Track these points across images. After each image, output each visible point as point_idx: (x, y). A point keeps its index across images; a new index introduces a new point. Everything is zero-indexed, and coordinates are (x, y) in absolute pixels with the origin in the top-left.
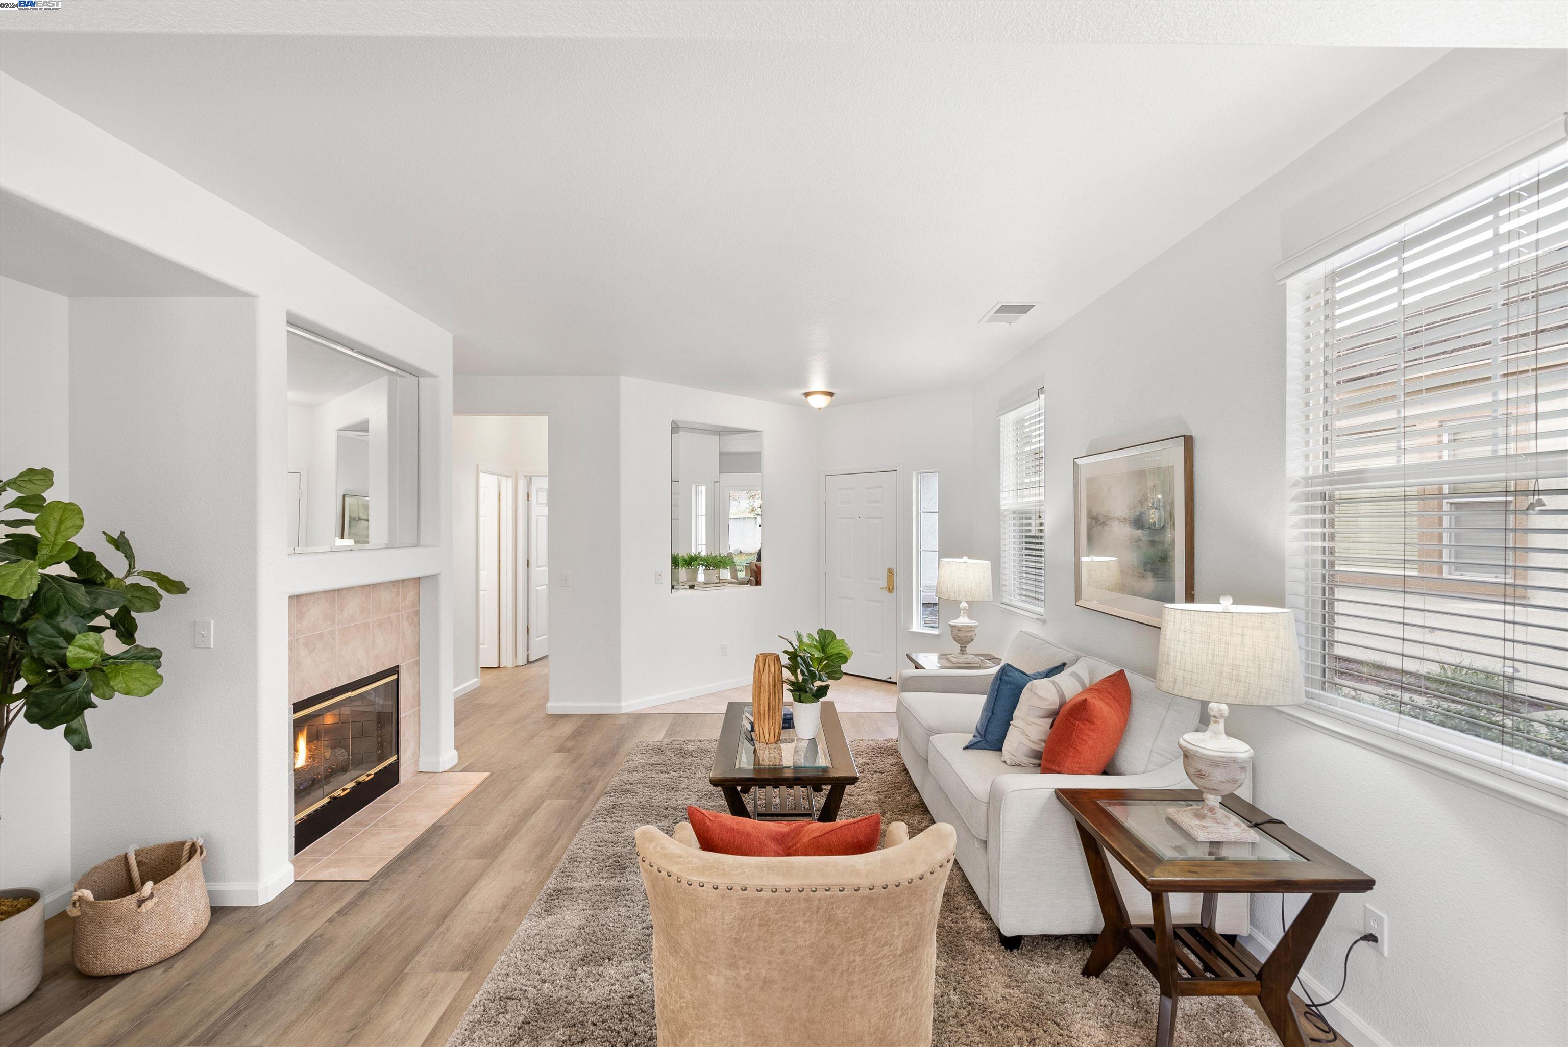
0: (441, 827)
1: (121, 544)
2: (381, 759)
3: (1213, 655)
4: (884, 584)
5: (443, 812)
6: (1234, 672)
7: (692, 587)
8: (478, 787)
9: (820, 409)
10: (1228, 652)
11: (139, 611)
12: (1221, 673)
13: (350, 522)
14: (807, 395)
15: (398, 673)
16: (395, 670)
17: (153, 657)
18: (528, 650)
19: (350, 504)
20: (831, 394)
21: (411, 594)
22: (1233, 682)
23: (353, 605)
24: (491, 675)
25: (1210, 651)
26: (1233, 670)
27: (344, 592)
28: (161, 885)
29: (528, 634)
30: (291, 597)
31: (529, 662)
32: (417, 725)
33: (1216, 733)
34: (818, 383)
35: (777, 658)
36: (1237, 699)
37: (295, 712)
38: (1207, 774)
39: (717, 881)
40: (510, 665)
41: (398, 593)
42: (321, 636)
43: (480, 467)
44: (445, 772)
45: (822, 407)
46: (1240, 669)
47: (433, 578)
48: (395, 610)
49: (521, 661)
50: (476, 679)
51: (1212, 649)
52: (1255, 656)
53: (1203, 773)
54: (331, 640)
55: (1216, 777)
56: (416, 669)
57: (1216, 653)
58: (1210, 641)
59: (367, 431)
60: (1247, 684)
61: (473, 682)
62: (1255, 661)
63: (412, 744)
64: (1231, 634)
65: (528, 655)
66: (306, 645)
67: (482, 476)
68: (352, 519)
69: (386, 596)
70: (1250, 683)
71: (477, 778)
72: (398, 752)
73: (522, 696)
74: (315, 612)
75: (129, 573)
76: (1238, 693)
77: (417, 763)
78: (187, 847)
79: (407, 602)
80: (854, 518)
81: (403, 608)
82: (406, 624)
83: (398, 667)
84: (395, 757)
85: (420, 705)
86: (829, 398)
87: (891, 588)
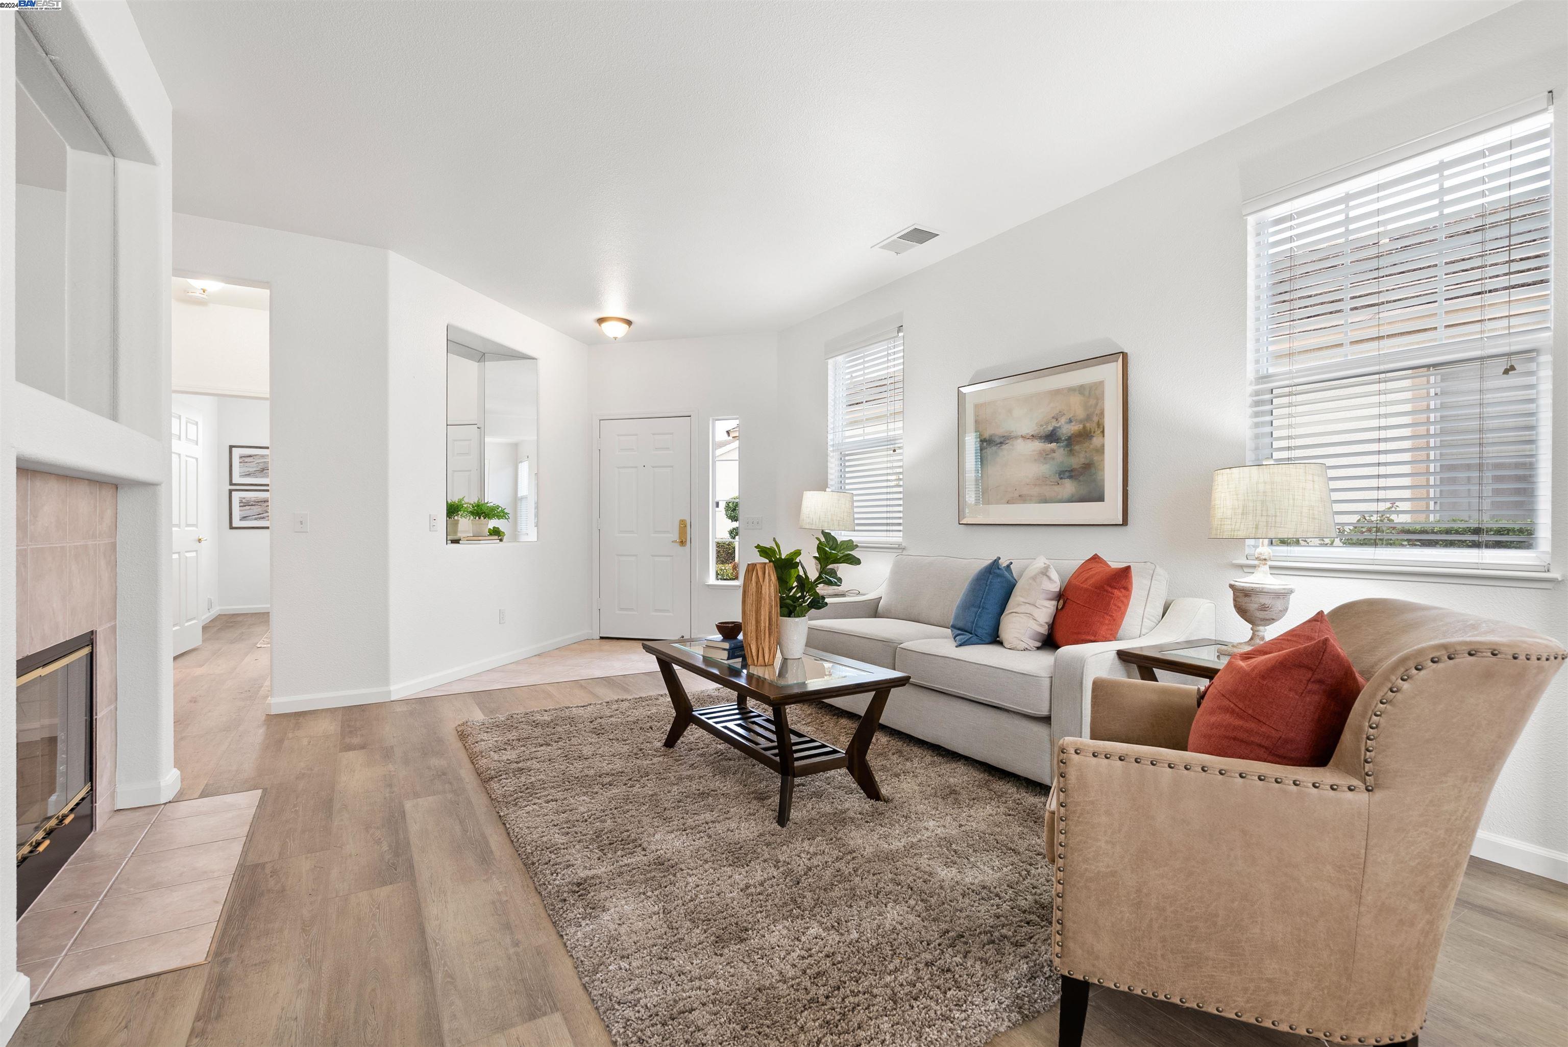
4: (676, 536)
9: (615, 338)
14: (601, 321)
15: (91, 643)
16: (89, 638)
20: (629, 323)
21: (109, 514)
32: (114, 734)
38: (1270, 606)
44: (170, 802)
45: (619, 336)
47: (152, 487)
48: (93, 534)
53: (1267, 606)
55: (1277, 608)
56: (113, 641)
63: (109, 764)
69: (83, 509)
72: (92, 779)
77: (113, 796)
79: (105, 525)
80: (637, 467)
81: (100, 534)
82: (103, 562)
83: (94, 633)
84: (89, 786)
85: (117, 700)
86: (626, 327)
87: (683, 540)
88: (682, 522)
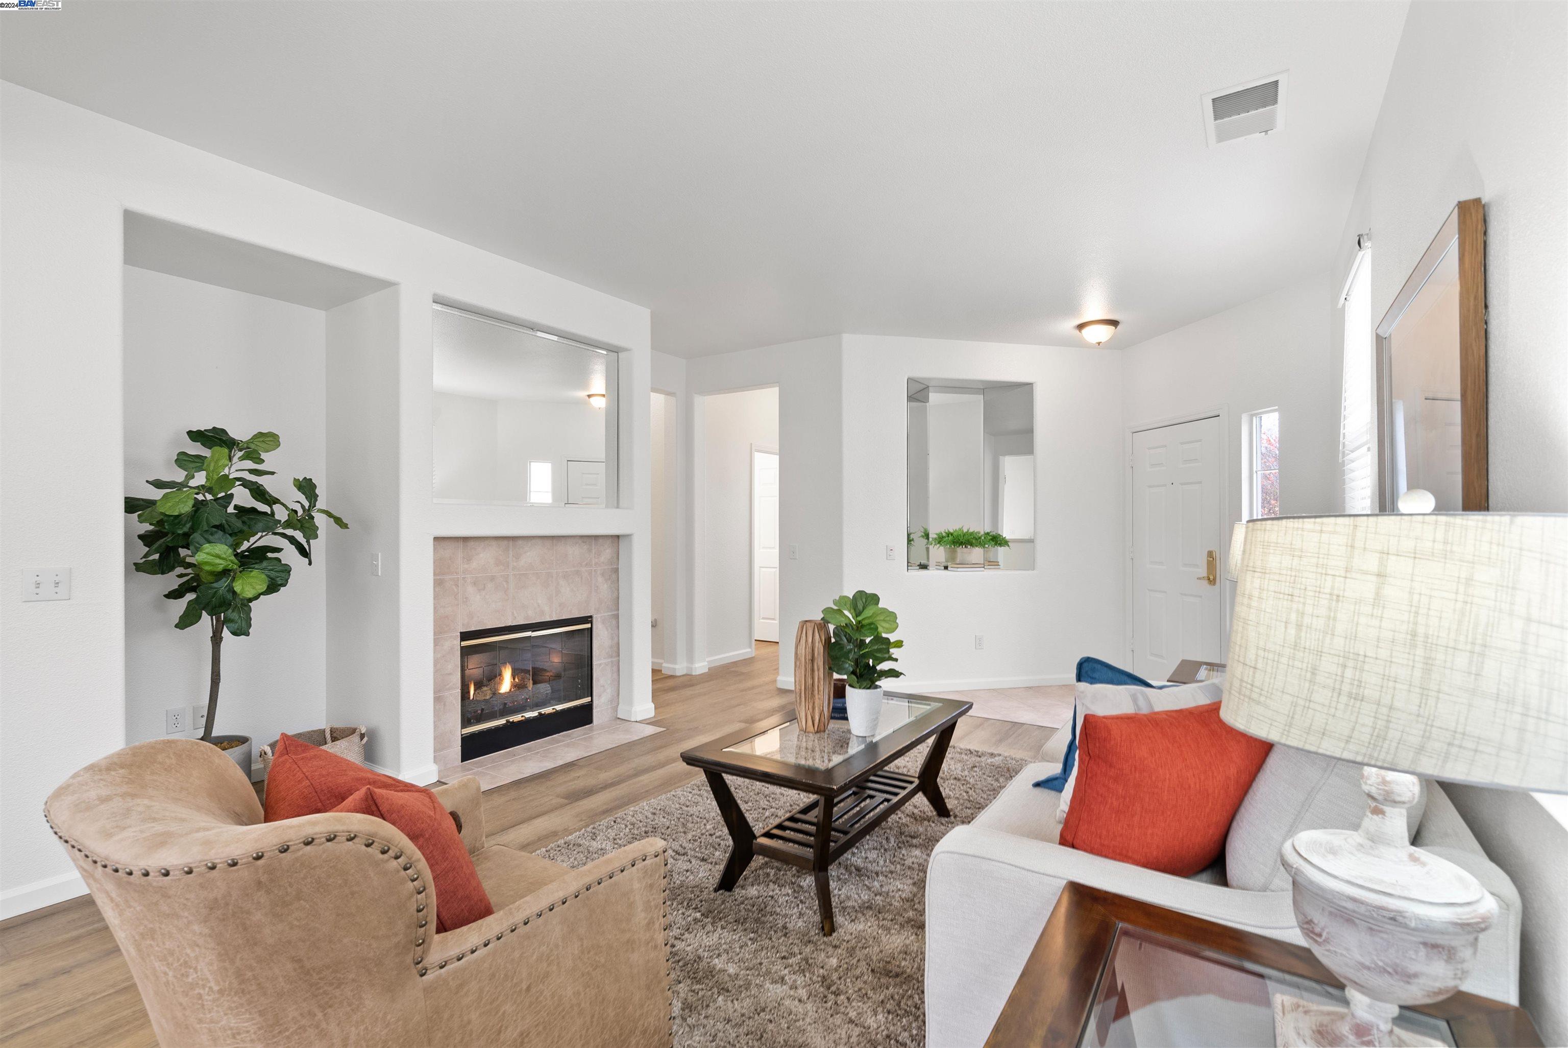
2: (568, 700)
3: (1299, 626)
4: (1203, 571)
6: (1349, 673)
7: (946, 568)
9: (1099, 343)
10: (1335, 619)
12: (1313, 673)
14: (1080, 326)
15: (591, 622)
16: (588, 619)
20: (1114, 323)
21: (605, 551)
22: (1344, 699)
23: (530, 554)
25: (1293, 616)
26: (1344, 666)
27: (520, 542)
30: (435, 538)
32: (615, 675)
33: (1376, 840)
36: (1351, 746)
37: (462, 640)
38: (1324, 935)
41: (587, 549)
42: (492, 579)
43: (754, 448)
44: (637, 722)
45: (1103, 341)
46: (1366, 667)
47: (628, 536)
48: (587, 564)
50: (749, 650)
51: (1298, 611)
52: (1414, 635)
53: (1317, 930)
54: (505, 583)
55: (1347, 949)
56: (614, 622)
57: (1307, 620)
58: (1296, 592)
60: (1384, 710)
61: (745, 652)
62: (1414, 646)
63: (609, 691)
64: (1347, 570)
66: (475, 584)
67: (759, 456)
69: (574, 551)
70: (1391, 708)
72: (592, 696)
76: (1353, 729)
77: (615, 709)
79: (602, 559)
80: (1165, 485)
81: (596, 564)
82: (600, 579)
83: (591, 617)
84: (589, 699)
85: (619, 656)
86: (1111, 328)
87: (1211, 577)
88: (1210, 554)
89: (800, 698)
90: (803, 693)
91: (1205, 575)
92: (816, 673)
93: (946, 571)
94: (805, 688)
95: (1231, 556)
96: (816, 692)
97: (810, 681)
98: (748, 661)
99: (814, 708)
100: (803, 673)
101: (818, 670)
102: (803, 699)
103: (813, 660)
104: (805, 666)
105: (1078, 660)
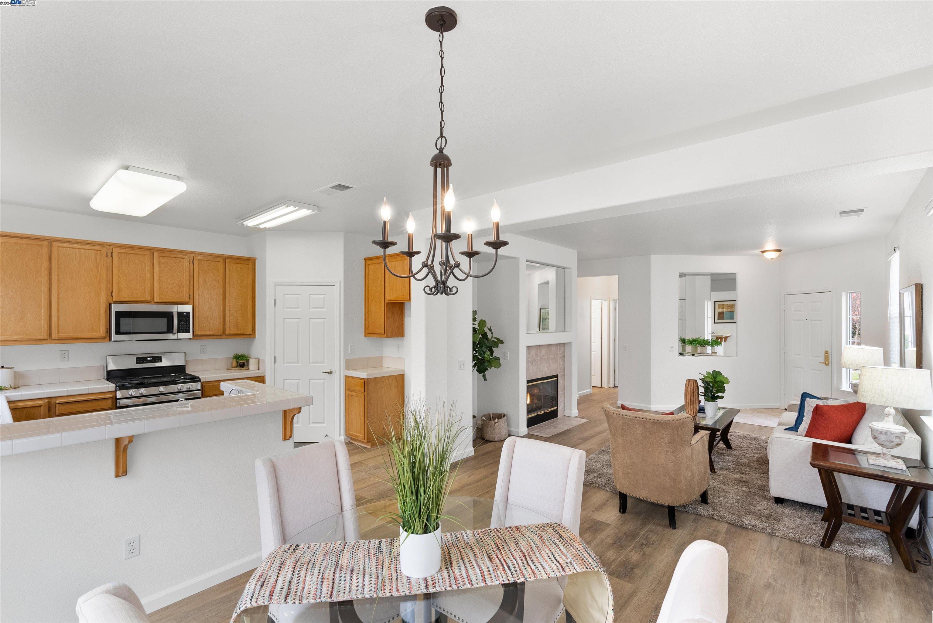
0: (570, 431)
1: (490, 330)
2: (552, 407)
5: (571, 427)
7: (693, 355)
8: (584, 423)
9: (772, 259)
11: (494, 348)
13: (543, 320)
14: (763, 252)
15: (558, 377)
16: (556, 376)
17: (498, 359)
18: (615, 382)
19: (543, 312)
20: (779, 251)
21: (562, 349)
23: (543, 351)
24: (596, 390)
27: (541, 346)
28: (499, 420)
29: (615, 373)
30: (527, 347)
31: (615, 387)
32: (564, 398)
34: (770, 245)
35: (696, 381)
37: (528, 383)
39: (617, 413)
40: (606, 387)
41: (558, 349)
42: (534, 360)
43: (592, 298)
44: (573, 417)
45: (774, 258)
47: (570, 343)
48: (557, 354)
49: (611, 385)
50: (590, 390)
54: (537, 362)
56: (564, 377)
59: (549, 284)
61: (589, 391)
63: (562, 405)
65: (615, 384)
66: (530, 363)
67: (593, 301)
68: (543, 319)
69: (554, 349)
71: (584, 421)
72: (557, 406)
73: (608, 399)
74: (533, 352)
75: (492, 338)
77: (564, 412)
78: (503, 415)
79: (561, 352)
80: (803, 320)
81: (559, 354)
82: (560, 360)
83: (557, 375)
84: (556, 408)
85: (565, 391)
86: (778, 253)
87: (827, 363)
88: (826, 352)
89: (689, 404)
90: (690, 403)
91: (823, 361)
92: (695, 397)
93: (693, 357)
94: (691, 401)
95: (842, 358)
96: (695, 403)
97: (692, 399)
98: (591, 395)
99: (694, 408)
100: (690, 396)
101: (695, 395)
102: (690, 405)
103: (694, 392)
104: (691, 394)
105: (802, 393)
